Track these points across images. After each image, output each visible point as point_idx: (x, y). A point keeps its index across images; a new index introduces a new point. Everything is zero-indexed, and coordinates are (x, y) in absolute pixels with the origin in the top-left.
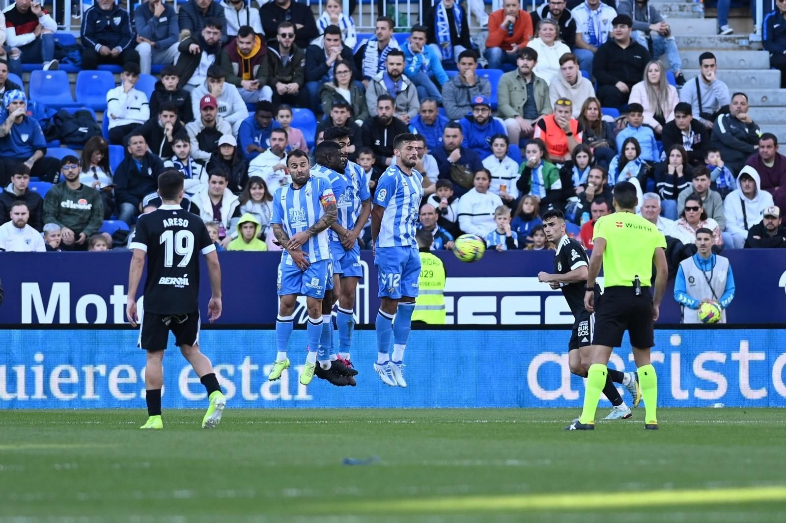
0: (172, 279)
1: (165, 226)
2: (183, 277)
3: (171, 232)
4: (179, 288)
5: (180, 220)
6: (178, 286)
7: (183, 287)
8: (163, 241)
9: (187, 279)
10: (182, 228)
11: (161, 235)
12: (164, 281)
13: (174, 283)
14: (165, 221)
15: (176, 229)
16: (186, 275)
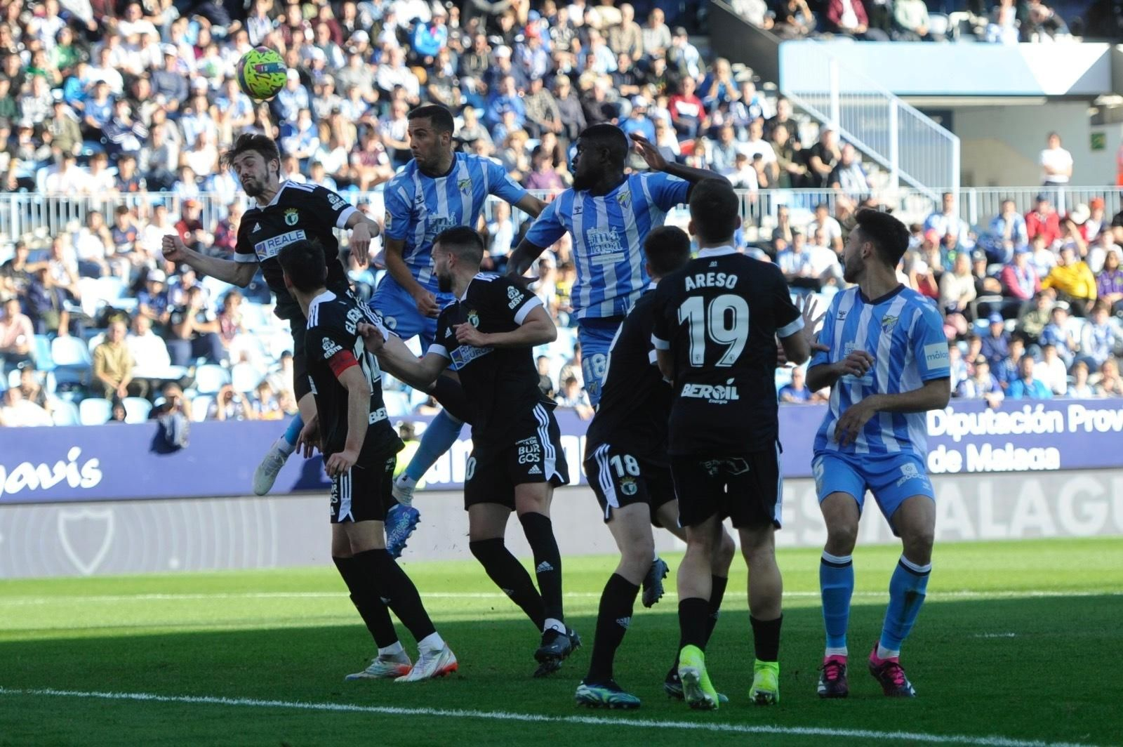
0: (703, 387)
1: (688, 289)
2: (725, 385)
3: (699, 300)
4: (718, 404)
5: (721, 276)
6: (716, 402)
7: (726, 402)
8: (683, 319)
9: (734, 389)
10: (724, 291)
11: (679, 306)
12: (688, 391)
13: (707, 396)
14: (688, 279)
15: (709, 294)
16: (730, 381)
